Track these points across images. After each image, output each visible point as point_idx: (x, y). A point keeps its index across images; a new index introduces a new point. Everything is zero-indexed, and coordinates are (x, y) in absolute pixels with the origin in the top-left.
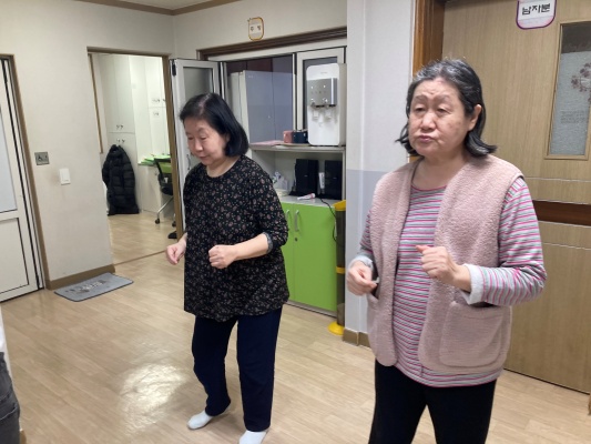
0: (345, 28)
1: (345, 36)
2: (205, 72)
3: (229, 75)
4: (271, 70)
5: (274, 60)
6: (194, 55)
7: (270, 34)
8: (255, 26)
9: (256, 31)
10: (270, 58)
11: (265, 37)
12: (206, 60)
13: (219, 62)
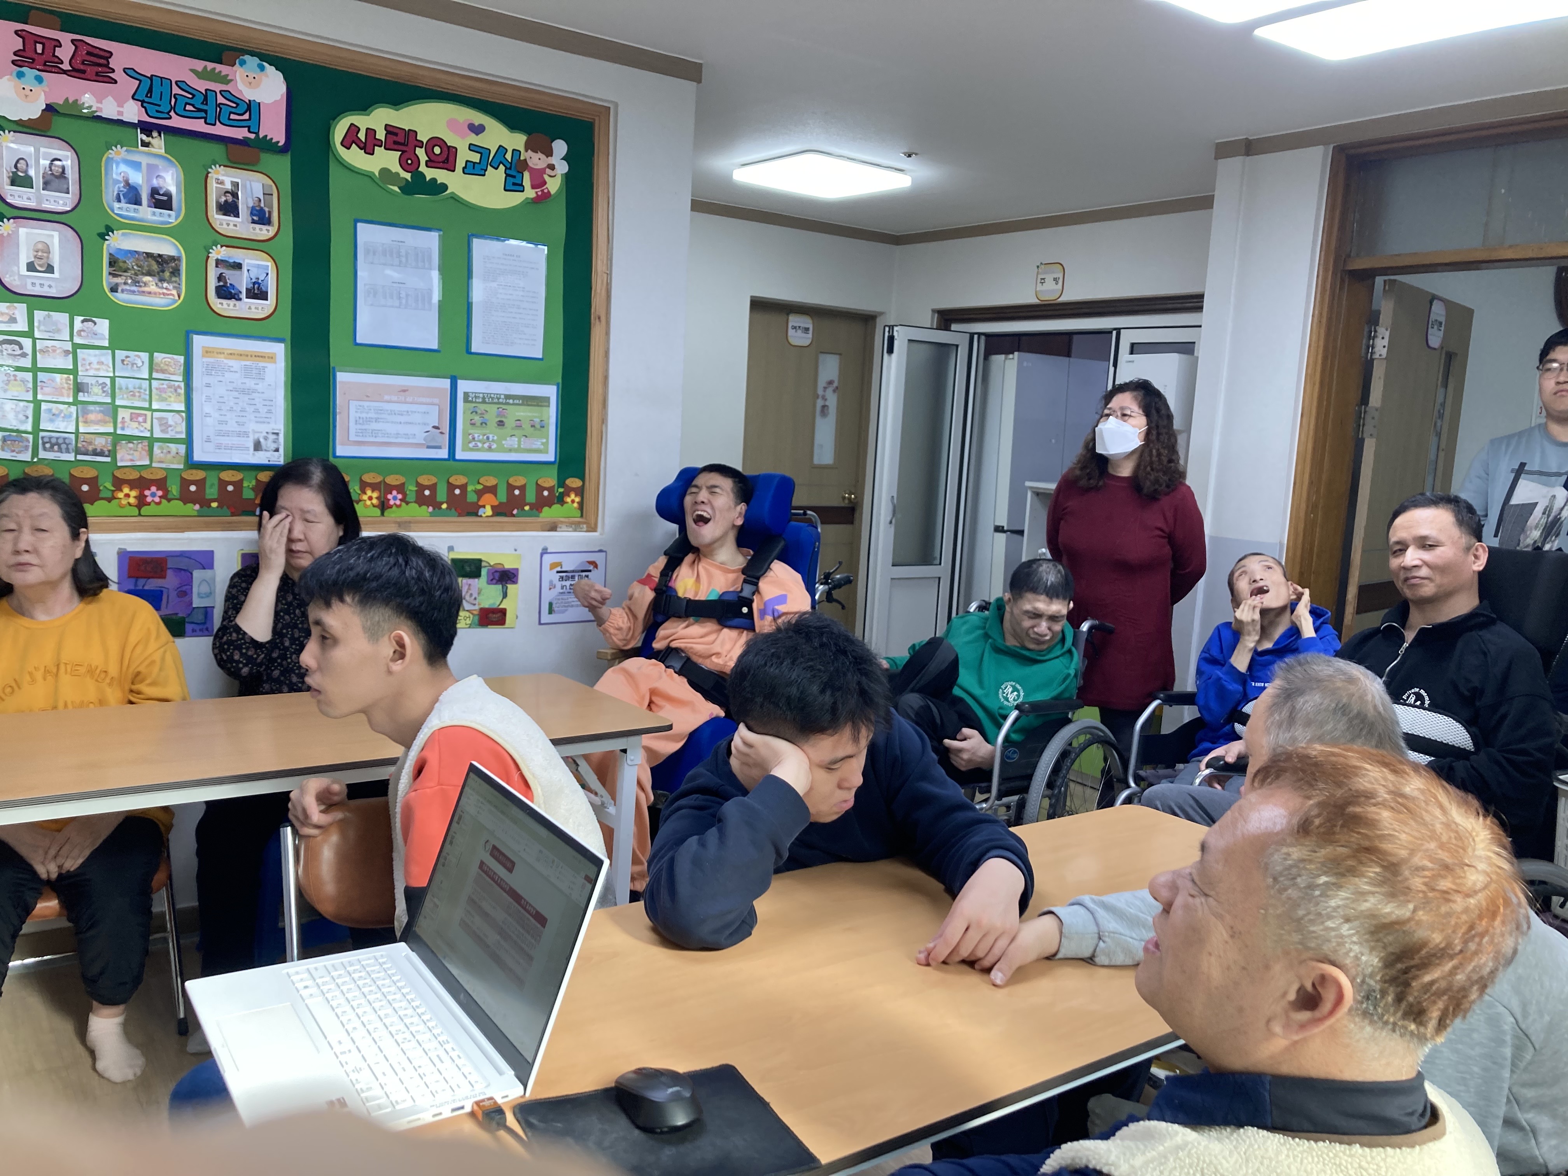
0: (1201, 296)
1: (1200, 309)
2: (944, 350)
3: (986, 358)
4: (1068, 355)
5: (1075, 337)
6: (928, 319)
7: (1073, 294)
8: (1049, 279)
9: (1050, 285)
10: (1069, 335)
11: (1064, 298)
12: (947, 328)
13: (972, 335)
